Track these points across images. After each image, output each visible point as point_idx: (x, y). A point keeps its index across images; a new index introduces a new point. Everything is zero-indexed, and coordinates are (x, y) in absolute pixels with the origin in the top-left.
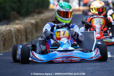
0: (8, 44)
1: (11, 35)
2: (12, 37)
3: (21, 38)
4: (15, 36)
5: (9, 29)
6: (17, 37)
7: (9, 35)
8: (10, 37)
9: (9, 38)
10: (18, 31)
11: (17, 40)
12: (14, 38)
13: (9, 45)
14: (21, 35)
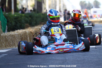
2: (27, 36)
4: (29, 37)
5: (25, 31)
7: (25, 35)
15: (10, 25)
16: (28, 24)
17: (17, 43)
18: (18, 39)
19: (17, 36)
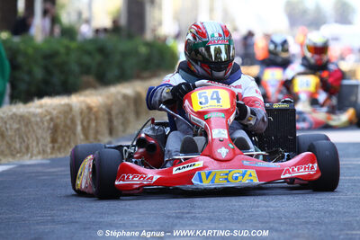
0: (64, 138)
1: (70, 116)
2: (73, 121)
3: (96, 126)
4: (82, 122)
5: (65, 104)
6: (85, 124)
7: (66, 117)
8: (69, 122)
9: (66, 126)
10: (90, 108)
11: (85, 130)
12: (79, 123)
13: (67, 140)
14: (96, 119)
15: (26, 78)
16: (91, 79)
17: (38, 143)
18: (40, 131)
19: (38, 119)
